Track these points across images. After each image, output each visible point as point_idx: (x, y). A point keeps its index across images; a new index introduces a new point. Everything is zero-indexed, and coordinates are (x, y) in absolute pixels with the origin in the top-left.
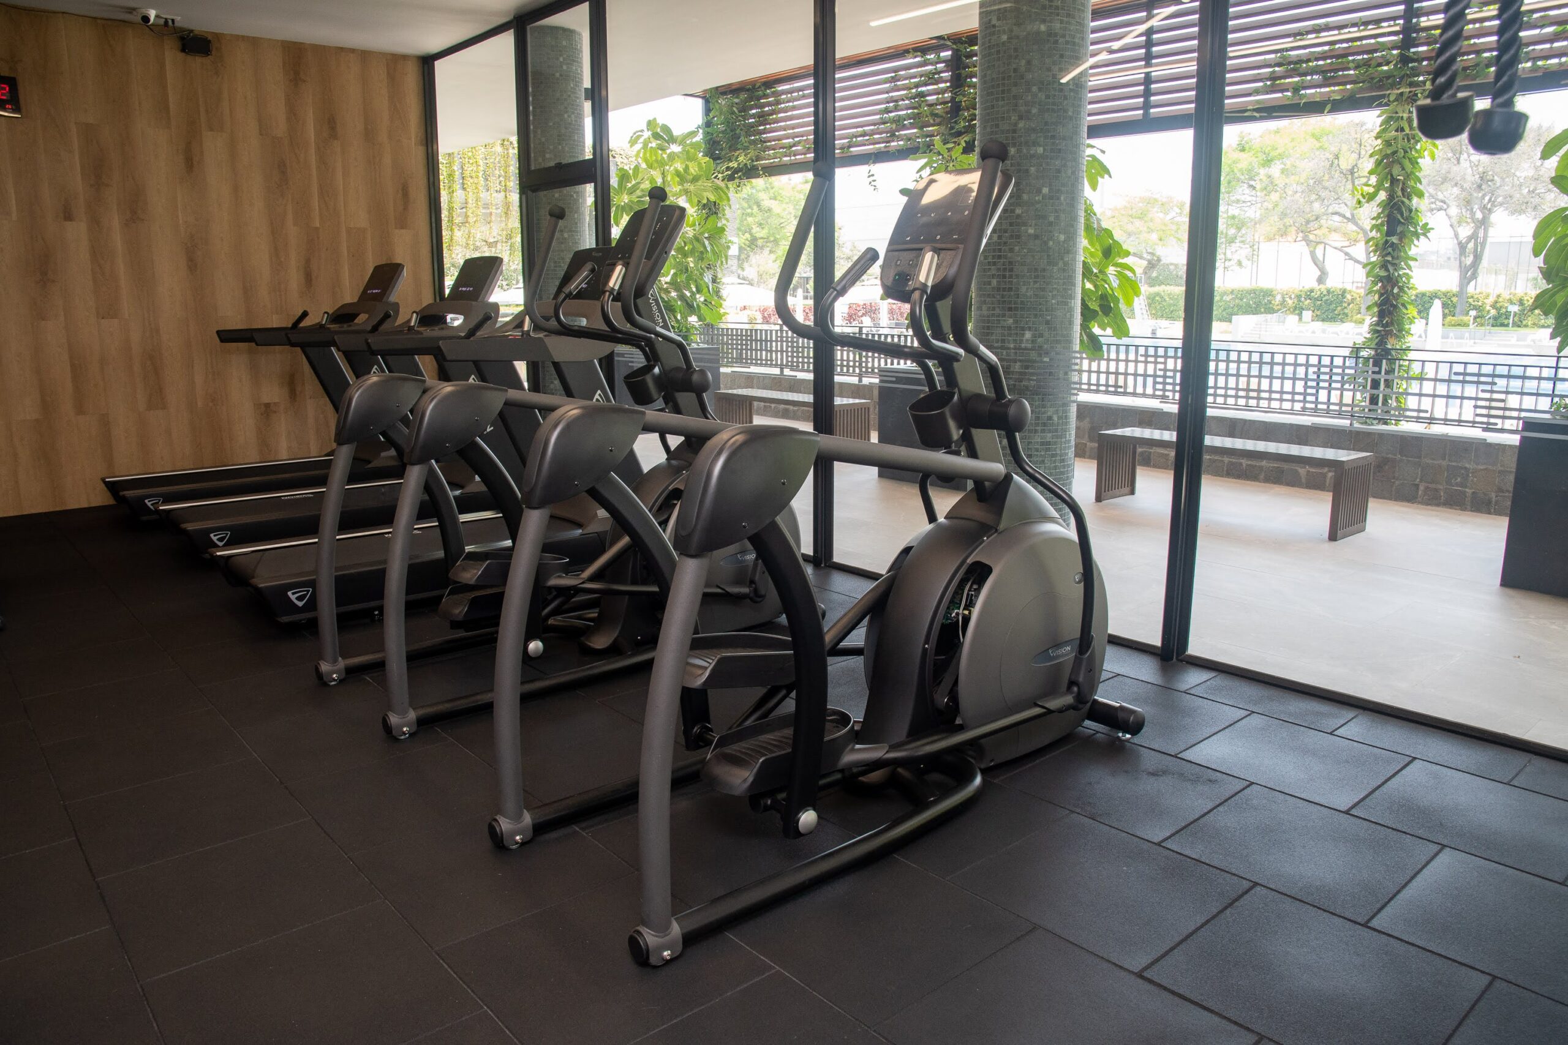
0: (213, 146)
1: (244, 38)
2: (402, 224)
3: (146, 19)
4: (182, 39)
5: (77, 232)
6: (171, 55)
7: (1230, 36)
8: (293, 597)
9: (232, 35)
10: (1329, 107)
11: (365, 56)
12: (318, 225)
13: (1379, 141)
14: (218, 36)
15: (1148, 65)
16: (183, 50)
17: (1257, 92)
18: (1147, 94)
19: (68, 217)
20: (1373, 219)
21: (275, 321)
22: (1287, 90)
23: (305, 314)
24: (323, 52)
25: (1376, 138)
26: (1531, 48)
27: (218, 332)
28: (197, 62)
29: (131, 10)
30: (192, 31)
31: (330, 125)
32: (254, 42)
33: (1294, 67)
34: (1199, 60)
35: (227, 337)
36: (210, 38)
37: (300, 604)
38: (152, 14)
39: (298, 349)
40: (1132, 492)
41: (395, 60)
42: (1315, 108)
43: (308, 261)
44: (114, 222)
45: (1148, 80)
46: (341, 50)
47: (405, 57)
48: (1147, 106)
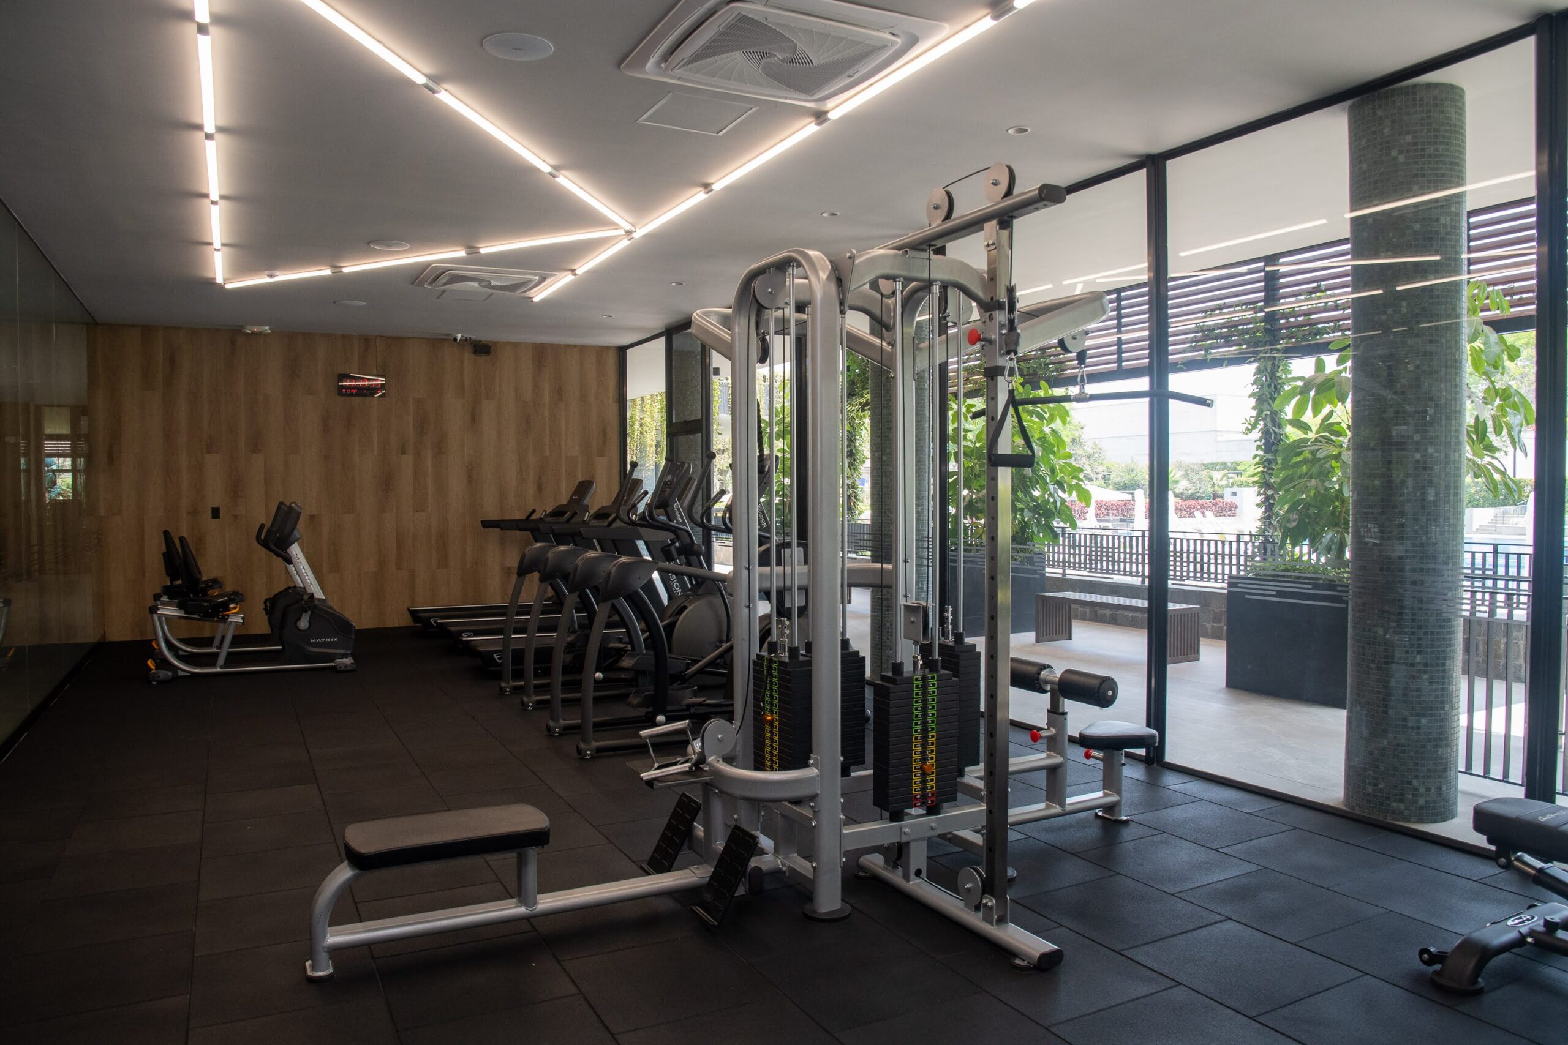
0: (488, 408)
1: (510, 343)
2: (601, 453)
3: (455, 339)
4: (475, 347)
5: (408, 461)
6: (468, 355)
7: (1170, 311)
8: (496, 658)
9: (503, 342)
10: (1226, 362)
11: (583, 348)
12: (547, 454)
13: (1255, 387)
14: (495, 343)
15: (1119, 332)
16: (475, 353)
17: (1184, 351)
18: (1120, 352)
19: (403, 452)
20: (1256, 441)
21: (519, 515)
22: (1201, 350)
23: (534, 511)
24: (557, 349)
25: (1253, 384)
26: (1341, 323)
27: (482, 522)
28: (482, 359)
29: (448, 335)
30: (480, 341)
31: (559, 392)
32: (516, 345)
33: (1207, 333)
34: (1150, 328)
35: (487, 524)
36: (490, 345)
37: (500, 661)
38: (459, 336)
39: (529, 533)
40: (1070, 638)
41: (602, 350)
42: (1218, 363)
43: (540, 478)
44: (429, 455)
45: (1120, 342)
46: (568, 346)
47: (608, 348)
48: (1120, 360)
